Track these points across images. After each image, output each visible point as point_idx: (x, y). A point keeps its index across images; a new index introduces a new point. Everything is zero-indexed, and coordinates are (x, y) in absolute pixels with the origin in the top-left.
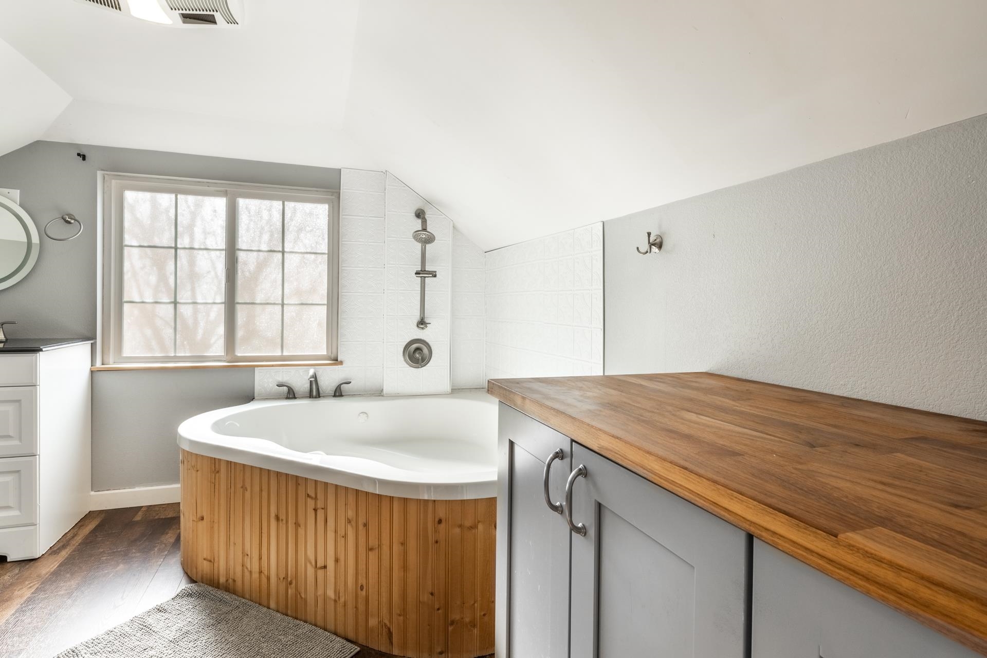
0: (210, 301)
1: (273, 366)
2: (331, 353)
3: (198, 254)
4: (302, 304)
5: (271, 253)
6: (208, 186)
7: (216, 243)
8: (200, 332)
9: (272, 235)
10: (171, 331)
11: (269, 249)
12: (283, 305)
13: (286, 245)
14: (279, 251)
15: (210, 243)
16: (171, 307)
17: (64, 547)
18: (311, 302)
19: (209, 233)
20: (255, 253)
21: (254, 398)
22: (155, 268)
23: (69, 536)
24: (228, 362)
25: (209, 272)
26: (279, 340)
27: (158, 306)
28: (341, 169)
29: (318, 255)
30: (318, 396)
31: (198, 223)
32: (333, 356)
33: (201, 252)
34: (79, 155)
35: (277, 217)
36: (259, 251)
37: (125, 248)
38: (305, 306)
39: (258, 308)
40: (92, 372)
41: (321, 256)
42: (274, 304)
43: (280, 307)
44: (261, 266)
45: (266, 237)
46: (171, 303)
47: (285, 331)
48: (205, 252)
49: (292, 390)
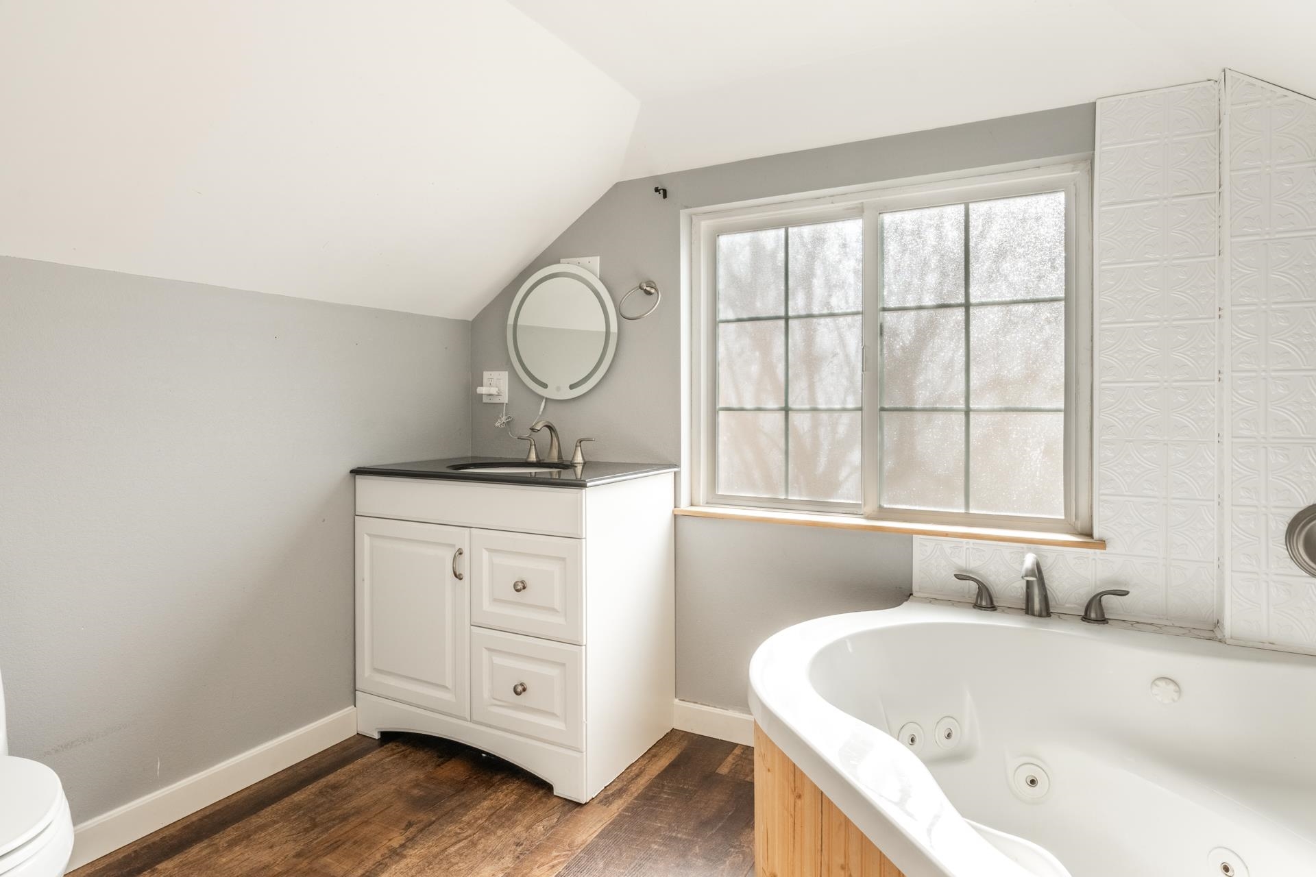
0: (838, 406)
1: (946, 535)
2: (1076, 518)
3: (819, 324)
4: (1007, 410)
5: (942, 311)
6: (832, 203)
7: (847, 302)
8: (823, 460)
9: (944, 275)
10: (782, 457)
11: (940, 302)
12: (967, 412)
13: (972, 290)
14: (959, 305)
15: (838, 304)
16: (780, 416)
17: (620, 792)
18: (1027, 405)
19: (835, 286)
20: (913, 313)
21: (911, 594)
22: (757, 354)
23: (635, 770)
24: (868, 518)
25: (835, 355)
26: (960, 482)
27: (761, 414)
28: (1095, 103)
29: (1042, 305)
30: (1046, 612)
31: (819, 270)
32: (1081, 524)
33: (822, 321)
34: (657, 190)
35: (954, 235)
36: (920, 308)
37: (721, 325)
38: (1014, 415)
39: (919, 417)
40: (675, 516)
41: (1049, 305)
42: (951, 410)
43: (962, 416)
44: (923, 335)
45: (932, 279)
46: (781, 409)
47: (971, 464)
48: (828, 320)
49: (987, 589)
